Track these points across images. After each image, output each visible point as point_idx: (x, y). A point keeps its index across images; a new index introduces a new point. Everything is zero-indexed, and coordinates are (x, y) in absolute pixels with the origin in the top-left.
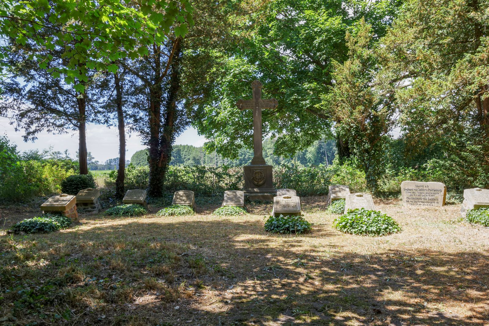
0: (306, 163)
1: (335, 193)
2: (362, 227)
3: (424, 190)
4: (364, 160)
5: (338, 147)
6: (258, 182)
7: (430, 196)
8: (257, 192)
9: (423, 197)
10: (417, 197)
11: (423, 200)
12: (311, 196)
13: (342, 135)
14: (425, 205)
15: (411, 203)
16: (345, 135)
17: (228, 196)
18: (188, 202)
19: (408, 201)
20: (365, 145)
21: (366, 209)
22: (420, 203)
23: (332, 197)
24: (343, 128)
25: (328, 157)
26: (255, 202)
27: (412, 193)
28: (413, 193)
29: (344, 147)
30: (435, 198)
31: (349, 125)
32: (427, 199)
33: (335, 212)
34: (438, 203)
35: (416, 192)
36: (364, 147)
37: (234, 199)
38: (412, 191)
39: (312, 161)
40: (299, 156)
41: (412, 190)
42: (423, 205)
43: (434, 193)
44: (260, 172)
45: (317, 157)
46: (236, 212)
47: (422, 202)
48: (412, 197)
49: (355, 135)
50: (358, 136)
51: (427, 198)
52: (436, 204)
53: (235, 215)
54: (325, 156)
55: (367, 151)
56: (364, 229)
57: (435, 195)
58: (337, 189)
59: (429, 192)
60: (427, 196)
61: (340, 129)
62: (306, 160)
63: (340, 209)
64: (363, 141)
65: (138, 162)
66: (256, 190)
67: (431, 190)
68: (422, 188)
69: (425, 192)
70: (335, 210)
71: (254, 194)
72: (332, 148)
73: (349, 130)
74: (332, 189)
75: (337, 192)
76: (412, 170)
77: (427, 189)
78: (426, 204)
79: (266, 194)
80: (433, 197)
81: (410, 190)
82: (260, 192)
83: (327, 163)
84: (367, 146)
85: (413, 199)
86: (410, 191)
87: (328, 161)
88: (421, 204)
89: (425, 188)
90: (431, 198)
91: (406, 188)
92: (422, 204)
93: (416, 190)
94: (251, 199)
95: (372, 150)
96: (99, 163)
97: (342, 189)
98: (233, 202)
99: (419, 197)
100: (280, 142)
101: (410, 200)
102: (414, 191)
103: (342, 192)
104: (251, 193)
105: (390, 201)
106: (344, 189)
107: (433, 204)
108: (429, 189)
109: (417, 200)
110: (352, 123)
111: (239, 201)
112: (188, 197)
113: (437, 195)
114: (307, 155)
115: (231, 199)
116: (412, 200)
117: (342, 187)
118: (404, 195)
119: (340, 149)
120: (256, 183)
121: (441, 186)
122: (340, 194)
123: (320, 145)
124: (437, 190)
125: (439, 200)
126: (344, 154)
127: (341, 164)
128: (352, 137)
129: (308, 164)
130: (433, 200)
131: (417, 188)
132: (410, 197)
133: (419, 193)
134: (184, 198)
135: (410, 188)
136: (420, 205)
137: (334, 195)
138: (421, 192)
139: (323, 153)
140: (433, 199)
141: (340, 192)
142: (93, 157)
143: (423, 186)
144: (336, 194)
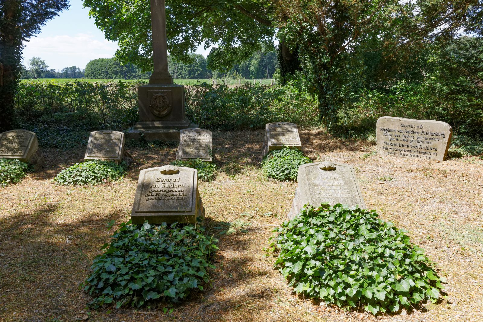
0: (249, 75)
1: (275, 136)
2: (348, 286)
3: (414, 133)
4: (320, 79)
5: (280, 61)
6: (160, 111)
7: (423, 142)
8: (158, 128)
9: (411, 144)
10: (402, 143)
11: (410, 148)
12: (241, 130)
13: (289, 40)
14: (414, 156)
15: (390, 151)
16: (293, 41)
17: (95, 142)
18: (20, 153)
19: (386, 149)
20: (322, 57)
21: (345, 207)
22: (406, 153)
23: (270, 144)
24: (291, 28)
25: (269, 69)
26: (154, 143)
27: (393, 137)
28: (396, 136)
29: (287, 61)
30: (432, 147)
31: (300, 24)
32: (419, 147)
33: (274, 176)
34: (436, 154)
35: (401, 135)
36: (320, 61)
37: (105, 146)
38: (394, 134)
39: (255, 73)
40: (243, 68)
41: (395, 131)
42: (411, 156)
43: (430, 139)
44: (163, 97)
45: (260, 69)
46: (96, 177)
47: (409, 151)
48: (393, 142)
49: (308, 40)
50: (312, 43)
51: (418, 145)
52: (432, 156)
53: (93, 182)
54: (266, 69)
55: (324, 66)
56: (352, 292)
57: (433, 142)
58: (279, 130)
59: (423, 136)
60: (418, 142)
61: (285, 31)
62: (249, 72)
63: (283, 171)
64: (319, 52)
65: (93, 71)
66: (157, 124)
67: (426, 134)
68: (411, 129)
69: (416, 136)
70: (274, 174)
71: (154, 131)
72: (273, 62)
73: (299, 34)
74: (271, 130)
75: (279, 134)
76: (376, 94)
77: (420, 131)
78: (415, 154)
79: (171, 131)
80: (428, 145)
81: (391, 131)
82: (163, 128)
83: (268, 75)
84: (325, 59)
85: (395, 145)
86: (391, 133)
87: (269, 74)
88: (407, 155)
89: (416, 130)
90: (424, 145)
91: (385, 128)
92: (409, 154)
93: (402, 132)
94: (147, 139)
95: (332, 65)
96: (56, 72)
97: (287, 129)
98: (103, 152)
99: (405, 143)
100: (215, 54)
101: (389, 147)
102: (398, 133)
103: (288, 136)
104: (148, 128)
105: (356, 145)
106: (290, 129)
107: (428, 156)
108: (423, 132)
109: (401, 148)
110: (304, 22)
111: (114, 151)
112: (22, 142)
113: (436, 142)
114: (250, 68)
115: (99, 147)
116: (392, 147)
117: (286, 126)
118: (381, 138)
119: (283, 62)
120: (157, 113)
121: (444, 127)
122: (283, 140)
123: (262, 58)
124: (437, 135)
125: (439, 150)
126: (286, 68)
127: (284, 82)
128: (304, 43)
129: (251, 76)
130: (428, 150)
131: (403, 129)
132: (390, 143)
133: (405, 137)
134: (15, 146)
135: (391, 128)
136: (404, 155)
137: (274, 141)
138: (410, 135)
139: (265, 66)
140: (428, 148)
141: (283, 135)
142: (47, 65)
143: (413, 127)
144: (277, 139)
